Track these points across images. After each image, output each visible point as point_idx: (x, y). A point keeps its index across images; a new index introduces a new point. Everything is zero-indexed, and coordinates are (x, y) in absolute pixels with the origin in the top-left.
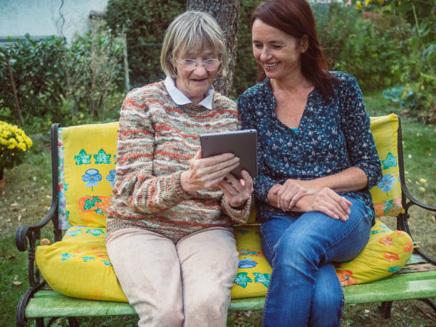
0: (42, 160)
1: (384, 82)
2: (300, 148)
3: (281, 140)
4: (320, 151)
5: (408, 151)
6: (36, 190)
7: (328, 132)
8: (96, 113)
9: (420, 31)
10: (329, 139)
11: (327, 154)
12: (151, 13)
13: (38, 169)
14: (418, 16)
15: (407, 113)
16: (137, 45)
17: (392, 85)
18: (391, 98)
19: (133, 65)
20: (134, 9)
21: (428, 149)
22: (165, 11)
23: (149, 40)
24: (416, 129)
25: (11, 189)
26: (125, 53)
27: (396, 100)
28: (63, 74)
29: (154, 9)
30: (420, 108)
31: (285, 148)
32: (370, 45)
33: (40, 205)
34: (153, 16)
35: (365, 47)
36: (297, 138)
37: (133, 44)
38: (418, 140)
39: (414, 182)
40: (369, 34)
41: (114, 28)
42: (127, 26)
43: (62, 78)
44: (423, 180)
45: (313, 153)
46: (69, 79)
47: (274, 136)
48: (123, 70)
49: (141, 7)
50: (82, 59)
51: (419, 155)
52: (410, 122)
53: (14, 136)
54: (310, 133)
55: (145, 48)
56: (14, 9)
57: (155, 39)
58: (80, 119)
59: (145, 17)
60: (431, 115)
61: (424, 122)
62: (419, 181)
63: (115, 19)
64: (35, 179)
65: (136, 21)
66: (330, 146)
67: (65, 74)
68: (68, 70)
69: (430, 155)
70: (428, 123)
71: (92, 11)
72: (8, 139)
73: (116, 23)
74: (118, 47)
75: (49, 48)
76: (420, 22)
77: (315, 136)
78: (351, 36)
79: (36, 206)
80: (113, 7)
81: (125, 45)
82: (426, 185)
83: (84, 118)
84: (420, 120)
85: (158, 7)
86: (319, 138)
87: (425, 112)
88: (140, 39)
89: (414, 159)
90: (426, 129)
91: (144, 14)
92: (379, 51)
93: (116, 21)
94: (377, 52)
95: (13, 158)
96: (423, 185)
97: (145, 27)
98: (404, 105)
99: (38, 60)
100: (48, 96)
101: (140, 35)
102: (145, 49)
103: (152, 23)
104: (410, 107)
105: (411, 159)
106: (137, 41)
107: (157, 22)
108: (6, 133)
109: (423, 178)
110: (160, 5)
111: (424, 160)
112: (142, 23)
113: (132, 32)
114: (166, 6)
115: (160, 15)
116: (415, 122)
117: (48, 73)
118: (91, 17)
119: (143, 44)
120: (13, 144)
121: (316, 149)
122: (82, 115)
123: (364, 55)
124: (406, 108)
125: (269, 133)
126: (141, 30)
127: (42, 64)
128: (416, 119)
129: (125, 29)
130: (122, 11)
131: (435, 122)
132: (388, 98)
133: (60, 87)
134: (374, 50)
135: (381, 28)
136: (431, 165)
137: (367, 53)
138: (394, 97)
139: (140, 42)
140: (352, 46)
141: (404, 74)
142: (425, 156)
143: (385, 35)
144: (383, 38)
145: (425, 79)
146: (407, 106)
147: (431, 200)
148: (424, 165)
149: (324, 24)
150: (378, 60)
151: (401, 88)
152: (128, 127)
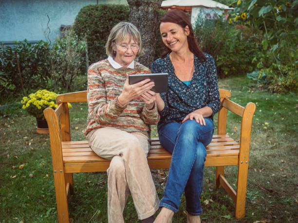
1: (248, 69)
2: (190, 93)
3: (180, 89)
4: (199, 94)
5: (260, 108)
7: (202, 84)
8: (69, 88)
10: (203, 88)
11: (203, 96)
12: (102, 26)
14: (267, 27)
15: (261, 87)
16: (94, 46)
17: (254, 70)
18: (252, 78)
19: (91, 58)
20: (92, 23)
21: (272, 107)
23: (101, 43)
24: (267, 96)
25: (22, 130)
26: (87, 50)
27: (254, 79)
28: (49, 63)
29: (105, 24)
30: (269, 83)
31: (182, 93)
32: (239, 45)
33: (41, 138)
34: (103, 28)
35: (236, 46)
36: (188, 88)
37: (92, 45)
38: (266, 102)
39: (262, 125)
40: (239, 39)
41: (79, 35)
42: (87, 34)
43: (48, 66)
44: (266, 123)
46: (53, 67)
47: (176, 86)
48: (85, 61)
49: (96, 23)
50: (61, 54)
51: (266, 110)
52: (263, 92)
54: (194, 86)
56: (13, 24)
57: (104, 42)
58: (59, 91)
59: (98, 29)
60: (275, 87)
61: (271, 92)
62: (264, 124)
63: (80, 30)
64: (35, 124)
65: (93, 31)
66: (204, 92)
68: (52, 61)
69: (273, 110)
70: (274, 92)
71: (62, 25)
73: (80, 32)
74: (82, 47)
75: (40, 48)
77: (197, 87)
78: (227, 40)
79: (39, 138)
80: (78, 22)
81: (86, 45)
82: (268, 126)
83: (62, 90)
84: (269, 90)
85: (107, 23)
86: (199, 87)
87: (272, 86)
89: (262, 112)
90: (272, 96)
91: (98, 27)
93: (80, 31)
94: (244, 50)
96: (266, 126)
97: (98, 35)
98: (260, 82)
99: (34, 55)
100: (39, 77)
101: (95, 40)
102: (99, 48)
103: (103, 32)
104: (264, 83)
106: (93, 43)
107: (106, 32)
109: (267, 122)
110: (107, 21)
111: (269, 113)
112: (96, 32)
113: (91, 37)
114: (111, 22)
115: (107, 27)
116: (266, 92)
117: (40, 63)
119: (98, 45)
121: (197, 93)
122: (60, 89)
123: (235, 51)
124: (261, 84)
125: (173, 85)
126: (96, 36)
127: (36, 57)
128: (267, 90)
129: (86, 36)
130: (84, 25)
131: (277, 92)
132: (250, 77)
133: (47, 71)
134: (242, 49)
135: (247, 35)
136: (272, 115)
137: (237, 51)
138: (254, 77)
139: (97, 43)
140: (227, 46)
141: (259, 63)
142: (270, 110)
143: (249, 39)
144: (248, 41)
145: (274, 66)
146: (262, 82)
147: (270, 133)
148: (268, 115)
149: (210, 33)
150: (244, 55)
151: (258, 72)
152: (94, 83)
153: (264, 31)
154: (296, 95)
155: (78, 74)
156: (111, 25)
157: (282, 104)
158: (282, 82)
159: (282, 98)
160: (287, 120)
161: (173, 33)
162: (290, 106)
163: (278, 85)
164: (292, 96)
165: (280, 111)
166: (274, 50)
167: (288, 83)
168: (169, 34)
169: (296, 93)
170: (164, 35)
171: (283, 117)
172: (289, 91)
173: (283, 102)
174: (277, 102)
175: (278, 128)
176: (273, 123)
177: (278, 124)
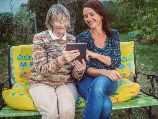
1: (128, 29)
5: (137, 54)
6: (2, 70)
8: (24, 41)
9: (141, 12)
12: (44, 4)
13: (3, 62)
14: (140, 6)
15: (137, 41)
16: (39, 16)
17: (131, 30)
18: (131, 35)
19: (38, 24)
20: (38, 3)
21: (144, 53)
23: (44, 14)
24: (140, 46)
26: (35, 19)
27: (133, 36)
30: (141, 38)
32: (124, 16)
33: (4, 75)
34: (45, 5)
35: (122, 17)
38: (141, 50)
40: (123, 12)
43: (12, 28)
44: (142, 64)
46: (15, 29)
48: (34, 25)
49: (41, 2)
51: (141, 55)
52: (138, 44)
54: (107, 50)
55: (42, 17)
58: (18, 43)
59: (42, 6)
60: (145, 41)
61: (143, 44)
62: (141, 65)
63: (31, 6)
64: (2, 66)
65: (39, 7)
68: (14, 25)
69: (145, 55)
70: (144, 44)
74: (32, 17)
75: (7, 17)
76: (141, 8)
77: (109, 51)
78: (117, 13)
79: (2, 76)
80: (30, 2)
81: (35, 16)
82: (144, 66)
83: (20, 43)
84: (141, 43)
85: (47, 2)
87: (143, 40)
88: (40, 14)
90: (143, 46)
91: (42, 5)
94: (126, 19)
96: (142, 66)
97: (42, 9)
99: (2, 21)
100: (6, 35)
101: (41, 12)
103: (45, 8)
104: (138, 38)
105: (138, 57)
106: (39, 14)
107: (47, 8)
113: (38, 11)
114: (50, 2)
115: (48, 5)
117: (6, 27)
118: (22, 5)
119: (42, 16)
122: (19, 42)
123: (121, 20)
124: (136, 39)
126: (41, 10)
127: (4, 23)
128: (140, 43)
130: (34, 4)
131: (146, 44)
133: (11, 31)
134: (125, 18)
135: (127, 10)
136: (145, 59)
137: (122, 19)
138: (132, 35)
139: (41, 15)
140: (117, 17)
141: (135, 27)
142: (143, 56)
143: (129, 13)
144: (128, 14)
145: (143, 28)
146: (137, 38)
147: (145, 71)
148: (143, 59)
149: (107, 9)
150: (126, 22)
151: (135, 32)
153: (138, 8)
154: (157, 46)
155: (30, 34)
156: (50, 4)
157: (150, 51)
158: (149, 38)
159: (149, 48)
160: (154, 62)
161: (92, 15)
162: (155, 53)
163: (146, 40)
164: (155, 47)
165: (150, 57)
166: (144, 19)
167: (153, 39)
169: (157, 44)
170: (86, 16)
171: (151, 60)
172: (153, 43)
173: (150, 50)
174: (146, 50)
175: (149, 68)
176: (147, 64)
177: (149, 65)
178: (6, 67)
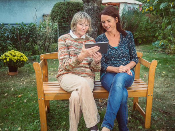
0: (30, 66)
1: (153, 40)
2: (118, 53)
3: (111, 51)
4: (123, 54)
5: (160, 63)
6: (29, 75)
9: (165, 21)
10: (126, 50)
12: (67, 15)
13: (29, 68)
14: (165, 15)
15: (161, 51)
16: (62, 26)
17: (156, 40)
18: (155, 45)
20: (61, 13)
22: (72, 14)
24: (164, 56)
25: (20, 74)
26: (58, 29)
27: (157, 46)
29: (68, 13)
30: (166, 49)
31: (113, 54)
32: (148, 26)
33: (31, 79)
34: (68, 16)
35: (146, 27)
37: (61, 25)
38: (164, 60)
39: (161, 73)
40: (148, 22)
41: (54, 20)
43: (36, 37)
44: (164, 72)
45: (121, 55)
46: (38, 38)
47: (109, 50)
48: (57, 35)
49: (64, 12)
50: (43, 31)
51: (164, 64)
52: (162, 54)
53: (22, 56)
54: (120, 49)
55: (65, 27)
56: (15, 13)
57: (68, 24)
59: (65, 16)
60: (169, 51)
61: (167, 54)
62: (162, 73)
63: (54, 16)
64: (28, 71)
65: (62, 17)
67: (37, 36)
68: (38, 35)
69: (168, 64)
70: (168, 54)
71: (43, 14)
72: (20, 57)
73: (54, 18)
74: (55, 26)
75: (31, 27)
76: (165, 17)
78: (141, 23)
79: (30, 80)
80: (53, 12)
81: (58, 26)
82: (165, 74)
86: (123, 50)
87: (167, 50)
88: (63, 24)
90: (167, 56)
91: (65, 15)
92: (151, 28)
95: (22, 64)
96: (164, 74)
97: (65, 19)
98: (160, 48)
99: (27, 31)
100: (30, 44)
101: (63, 22)
103: (67, 18)
105: (161, 66)
106: (62, 24)
107: (69, 18)
108: (20, 55)
110: (70, 11)
111: (165, 66)
112: (64, 18)
113: (60, 21)
114: (72, 12)
115: (70, 15)
117: (31, 36)
119: (65, 25)
120: (22, 59)
121: (122, 53)
122: (42, 51)
123: (146, 30)
124: (161, 49)
126: (63, 20)
127: (29, 32)
128: (164, 53)
129: (57, 20)
130: (57, 14)
131: (171, 53)
132: (154, 45)
133: (35, 41)
134: (149, 28)
135: (153, 20)
136: (167, 68)
137: (147, 29)
138: (157, 45)
140: (141, 26)
141: (160, 36)
142: (166, 64)
143: (154, 22)
144: (153, 24)
145: (168, 39)
147: (166, 78)
148: (165, 68)
149: (130, 18)
150: (151, 32)
151: (159, 42)
152: (62, 47)
153: (163, 18)
155: (53, 43)
157: (173, 61)
158: (173, 48)
159: (173, 57)
163: (171, 50)
165: (172, 65)
166: (169, 28)
168: (106, 22)
170: (104, 22)
171: (174, 68)
174: (170, 59)
175: (170, 75)
176: (168, 72)
177: (171, 73)
178: (32, 72)
